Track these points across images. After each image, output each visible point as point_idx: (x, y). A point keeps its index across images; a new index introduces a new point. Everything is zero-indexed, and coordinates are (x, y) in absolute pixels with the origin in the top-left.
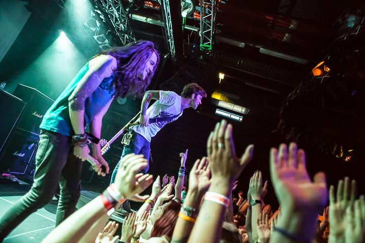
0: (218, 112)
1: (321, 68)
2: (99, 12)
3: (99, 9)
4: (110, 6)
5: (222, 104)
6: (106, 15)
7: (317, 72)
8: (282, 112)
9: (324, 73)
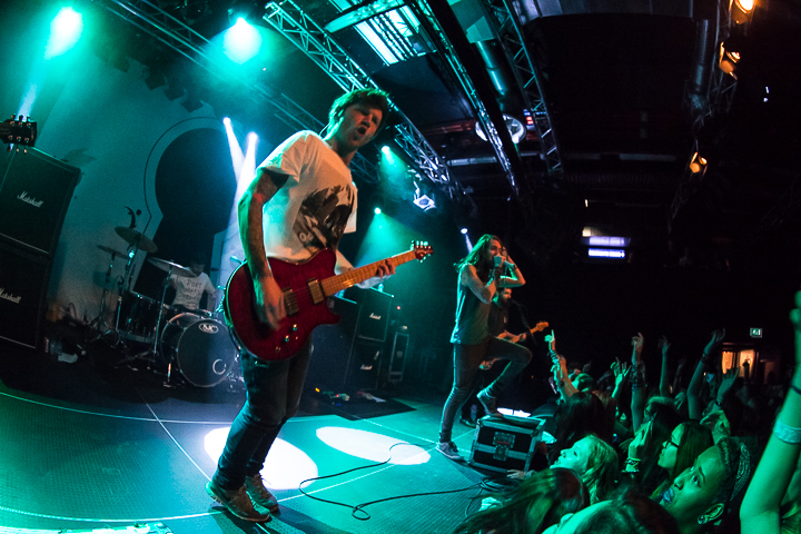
0: (592, 253)
1: (697, 161)
2: (413, 171)
3: (412, 167)
4: (423, 160)
5: (595, 241)
6: (421, 172)
7: (695, 168)
8: (670, 229)
9: (702, 166)
